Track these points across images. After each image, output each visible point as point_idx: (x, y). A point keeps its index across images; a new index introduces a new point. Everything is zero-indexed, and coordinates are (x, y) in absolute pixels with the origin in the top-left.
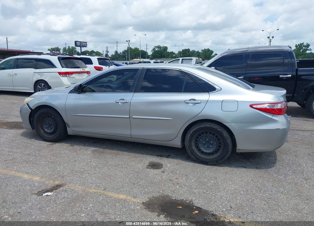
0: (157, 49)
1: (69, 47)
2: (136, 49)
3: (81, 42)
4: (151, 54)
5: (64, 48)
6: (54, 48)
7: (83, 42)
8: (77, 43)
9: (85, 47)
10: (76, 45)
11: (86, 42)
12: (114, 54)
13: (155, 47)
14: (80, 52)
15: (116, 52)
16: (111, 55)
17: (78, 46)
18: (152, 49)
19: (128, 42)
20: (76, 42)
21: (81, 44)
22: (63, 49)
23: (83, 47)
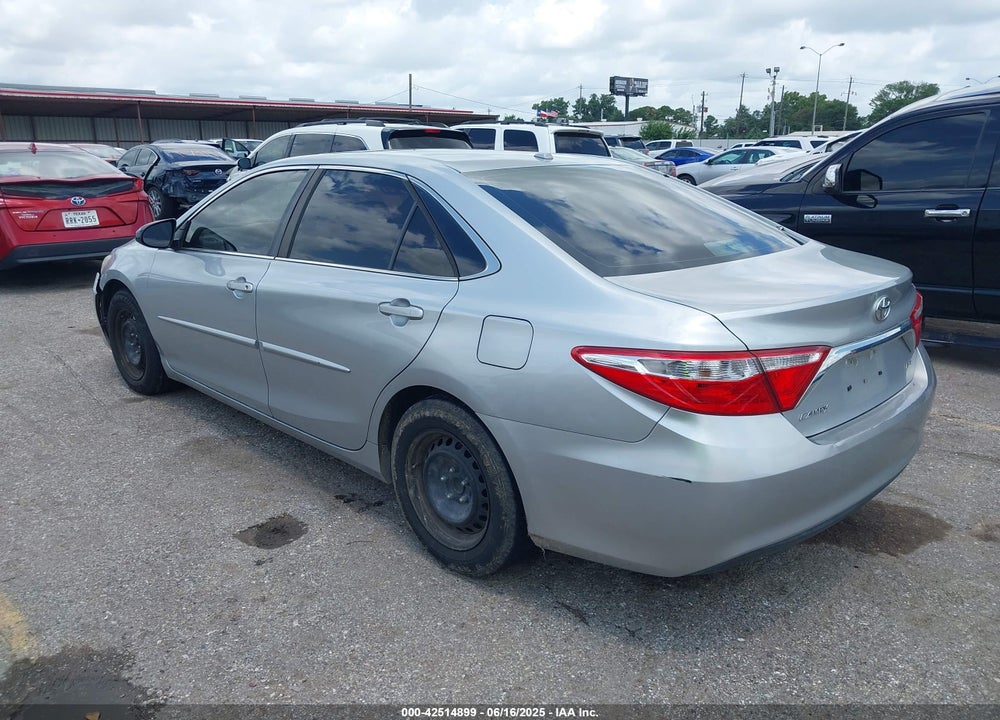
0: (892, 96)
1: (594, 96)
2: (816, 98)
3: (628, 79)
4: (870, 112)
5: (578, 102)
6: (551, 102)
7: (635, 80)
8: (617, 82)
9: (642, 94)
10: (613, 90)
11: (646, 81)
12: (734, 115)
13: (888, 86)
14: (624, 112)
15: (742, 110)
16: (726, 121)
17: (619, 93)
18: (874, 96)
19: (773, 73)
20: (613, 80)
21: (628, 85)
22: (575, 104)
23: (636, 95)
